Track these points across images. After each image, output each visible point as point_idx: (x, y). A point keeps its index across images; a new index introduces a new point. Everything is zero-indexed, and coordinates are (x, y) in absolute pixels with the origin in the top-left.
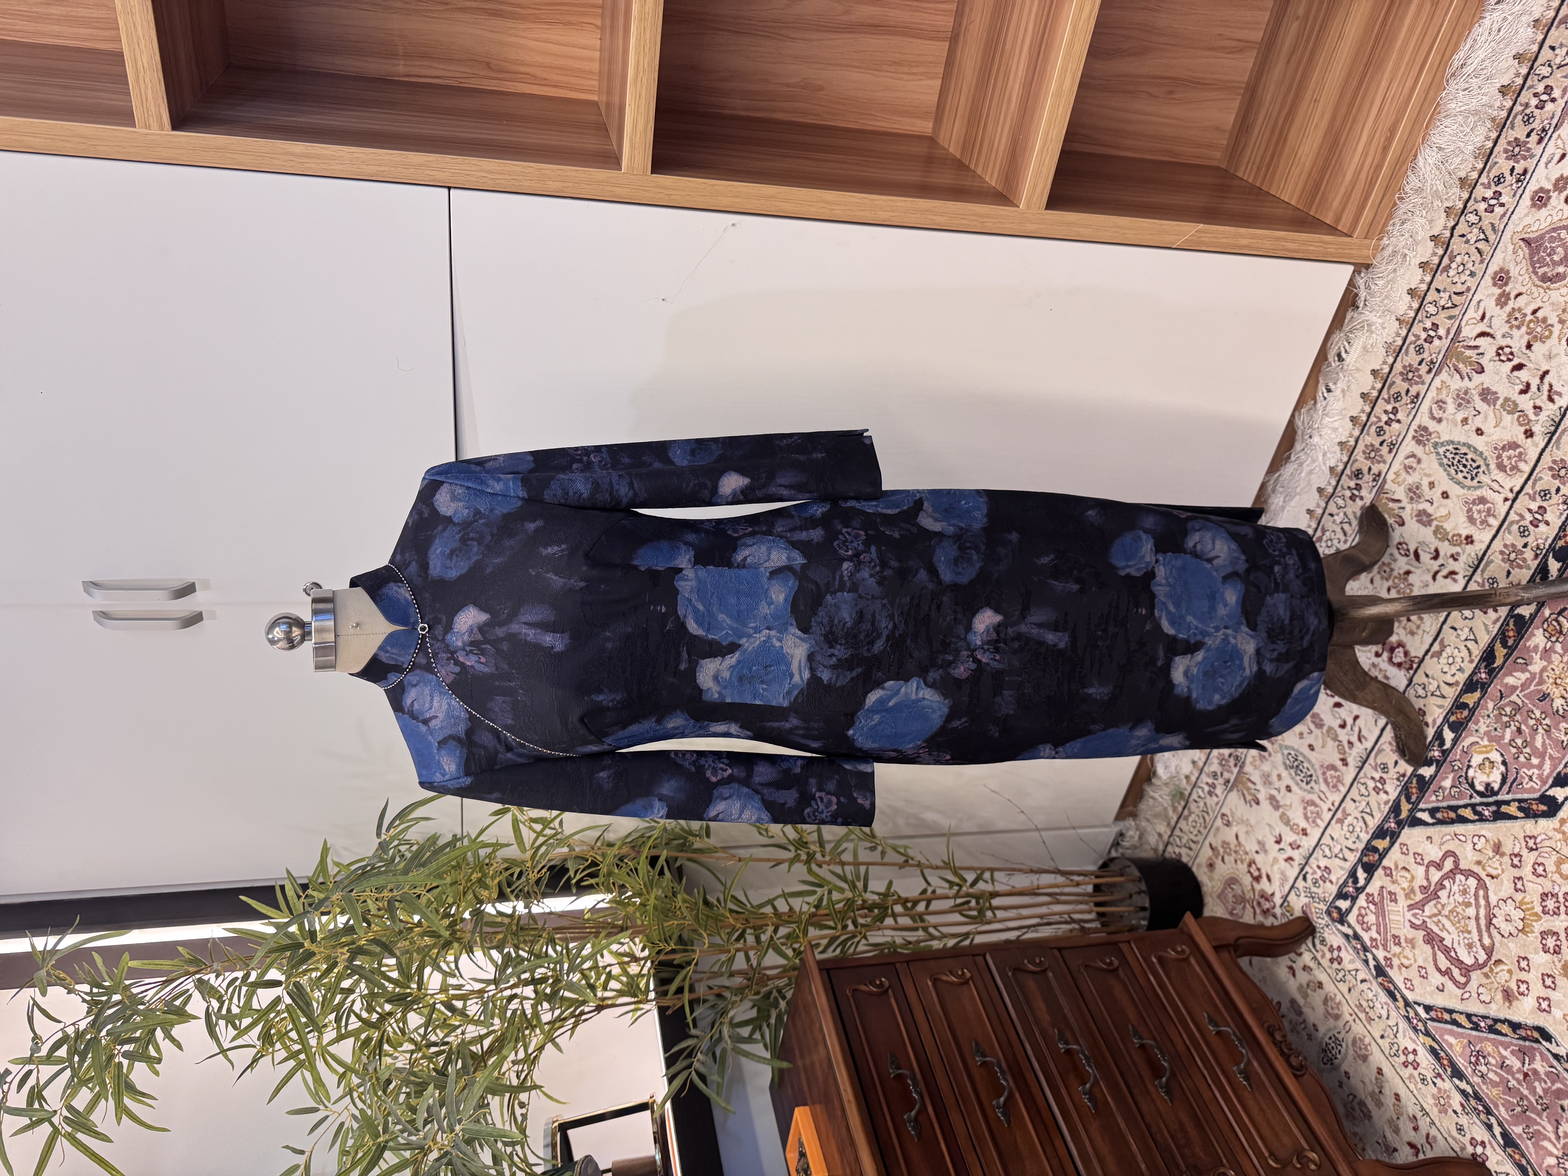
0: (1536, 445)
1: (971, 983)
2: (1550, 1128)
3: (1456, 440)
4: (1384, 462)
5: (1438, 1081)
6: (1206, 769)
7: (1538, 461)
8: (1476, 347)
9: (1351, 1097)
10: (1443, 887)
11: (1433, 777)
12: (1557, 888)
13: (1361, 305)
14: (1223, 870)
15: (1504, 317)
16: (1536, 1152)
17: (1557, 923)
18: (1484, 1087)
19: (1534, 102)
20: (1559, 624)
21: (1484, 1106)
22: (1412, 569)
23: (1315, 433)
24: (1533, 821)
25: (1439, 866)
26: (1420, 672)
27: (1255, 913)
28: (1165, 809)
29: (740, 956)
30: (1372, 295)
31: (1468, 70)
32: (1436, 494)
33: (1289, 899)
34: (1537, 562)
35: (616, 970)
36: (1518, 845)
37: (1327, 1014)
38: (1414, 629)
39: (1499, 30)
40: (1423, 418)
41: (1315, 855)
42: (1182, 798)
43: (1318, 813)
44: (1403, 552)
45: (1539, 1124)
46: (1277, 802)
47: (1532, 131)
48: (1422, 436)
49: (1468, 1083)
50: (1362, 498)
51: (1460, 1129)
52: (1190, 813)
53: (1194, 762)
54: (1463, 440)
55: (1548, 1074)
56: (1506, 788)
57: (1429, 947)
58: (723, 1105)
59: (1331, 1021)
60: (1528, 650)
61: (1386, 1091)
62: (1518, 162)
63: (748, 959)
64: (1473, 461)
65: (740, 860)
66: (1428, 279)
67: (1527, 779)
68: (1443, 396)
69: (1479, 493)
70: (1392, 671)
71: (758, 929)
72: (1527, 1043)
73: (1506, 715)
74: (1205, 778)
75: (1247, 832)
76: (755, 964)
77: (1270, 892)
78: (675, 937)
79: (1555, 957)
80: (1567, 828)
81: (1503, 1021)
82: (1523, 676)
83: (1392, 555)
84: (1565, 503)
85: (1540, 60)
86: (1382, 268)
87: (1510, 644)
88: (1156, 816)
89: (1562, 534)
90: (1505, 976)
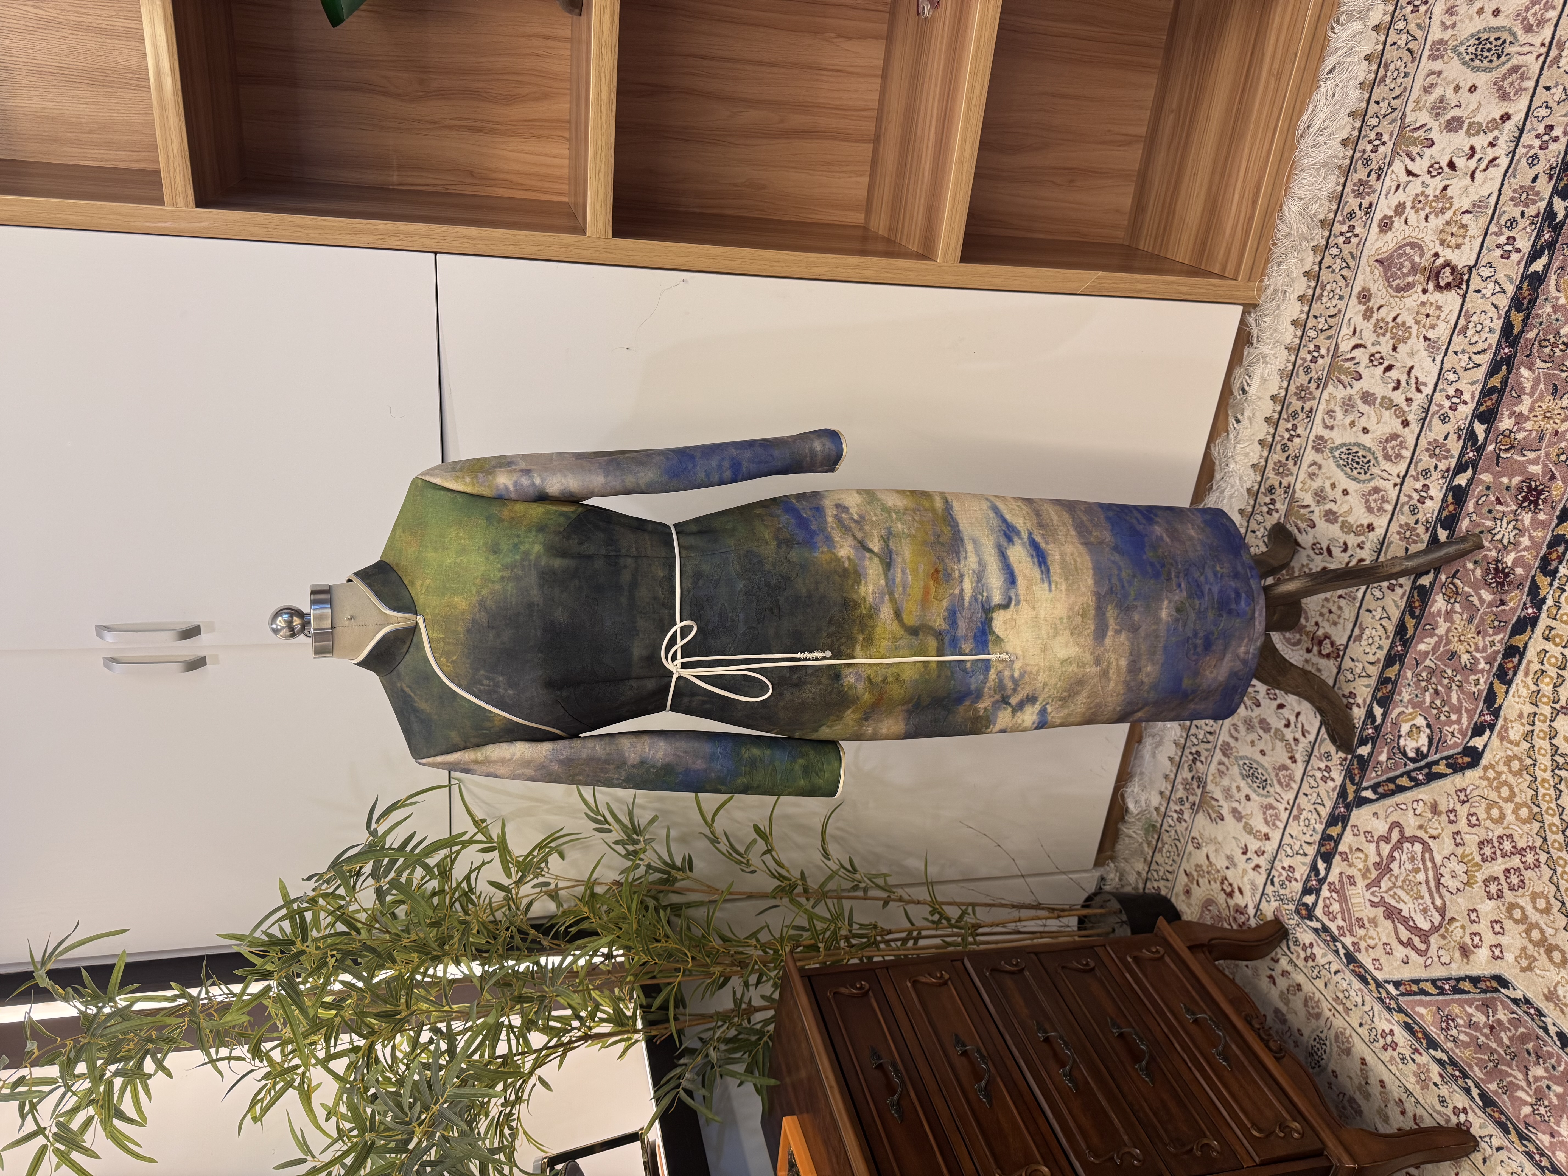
0: (1413, 432)
1: (950, 983)
2: (1520, 1076)
3: (1348, 442)
4: (1292, 474)
5: (1416, 1057)
6: (1173, 797)
7: (1416, 445)
8: (1353, 358)
9: (1341, 1096)
10: (1393, 859)
11: (1370, 755)
12: (1490, 833)
13: (1255, 341)
14: (1199, 893)
15: (1372, 328)
16: (1512, 1105)
17: (1496, 868)
18: (1457, 1051)
19: (1369, 147)
20: (1455, 586)
21: (1460, 1071)
22: (1327, 565)
23: (1230, 460)
24: (1461, 774)
25: (1387, 839)
26: (1346, 658)
30: (1263, 332)
31: (1313, 130)
32: (1338, 492)
33: (1261, 907)
34: (1428, 534)
36: (1451, 801)
37: (1309, 1016)
38: (1335, 618)
39: (1334, 95)
40: (1318, 429)
41: (1279, 857)
42: (1154, 830)
43: (1276, 815)
44: (1317, 551)
45: (1511, 1075)
46: (1239, 813)
47: (1371, 171)
48: (1319, 444)
49: (1443, 1050)
50: (1277, 511)
51: (1443, 1101)
52: (1164, 844)
53: (1161, 793)
54: (1352, 441)
55: (1510, 1021)
56: (1433, 748)
57: (1389, 921)
58: (711, 1116)
59: (1313, 1023)
60: (1433, 615)
61: (1372, 1080)
62: (1364, 198)
64: (1364, 457)
66: (1306, 309)
67: (1450, 736)
68: (1331, 406)
69: (1372, 484)
70: (1323, 663)
72: (1489, 995)
73: (1423, 680)
74: (1174, 806)
75: (1216, 850)
77: (1243, 905)
79: (1499, 902)
80: (1491, 774)
81: (1463, 979)
82: (1432, 641)
83: (1308, 556)
84: (1443, 477)
85: (1369, 114)
86: (1267, 306)
87: (1417, 614)
88: (1133, 854)
89: (1445, 505)
90: (1459, 932)
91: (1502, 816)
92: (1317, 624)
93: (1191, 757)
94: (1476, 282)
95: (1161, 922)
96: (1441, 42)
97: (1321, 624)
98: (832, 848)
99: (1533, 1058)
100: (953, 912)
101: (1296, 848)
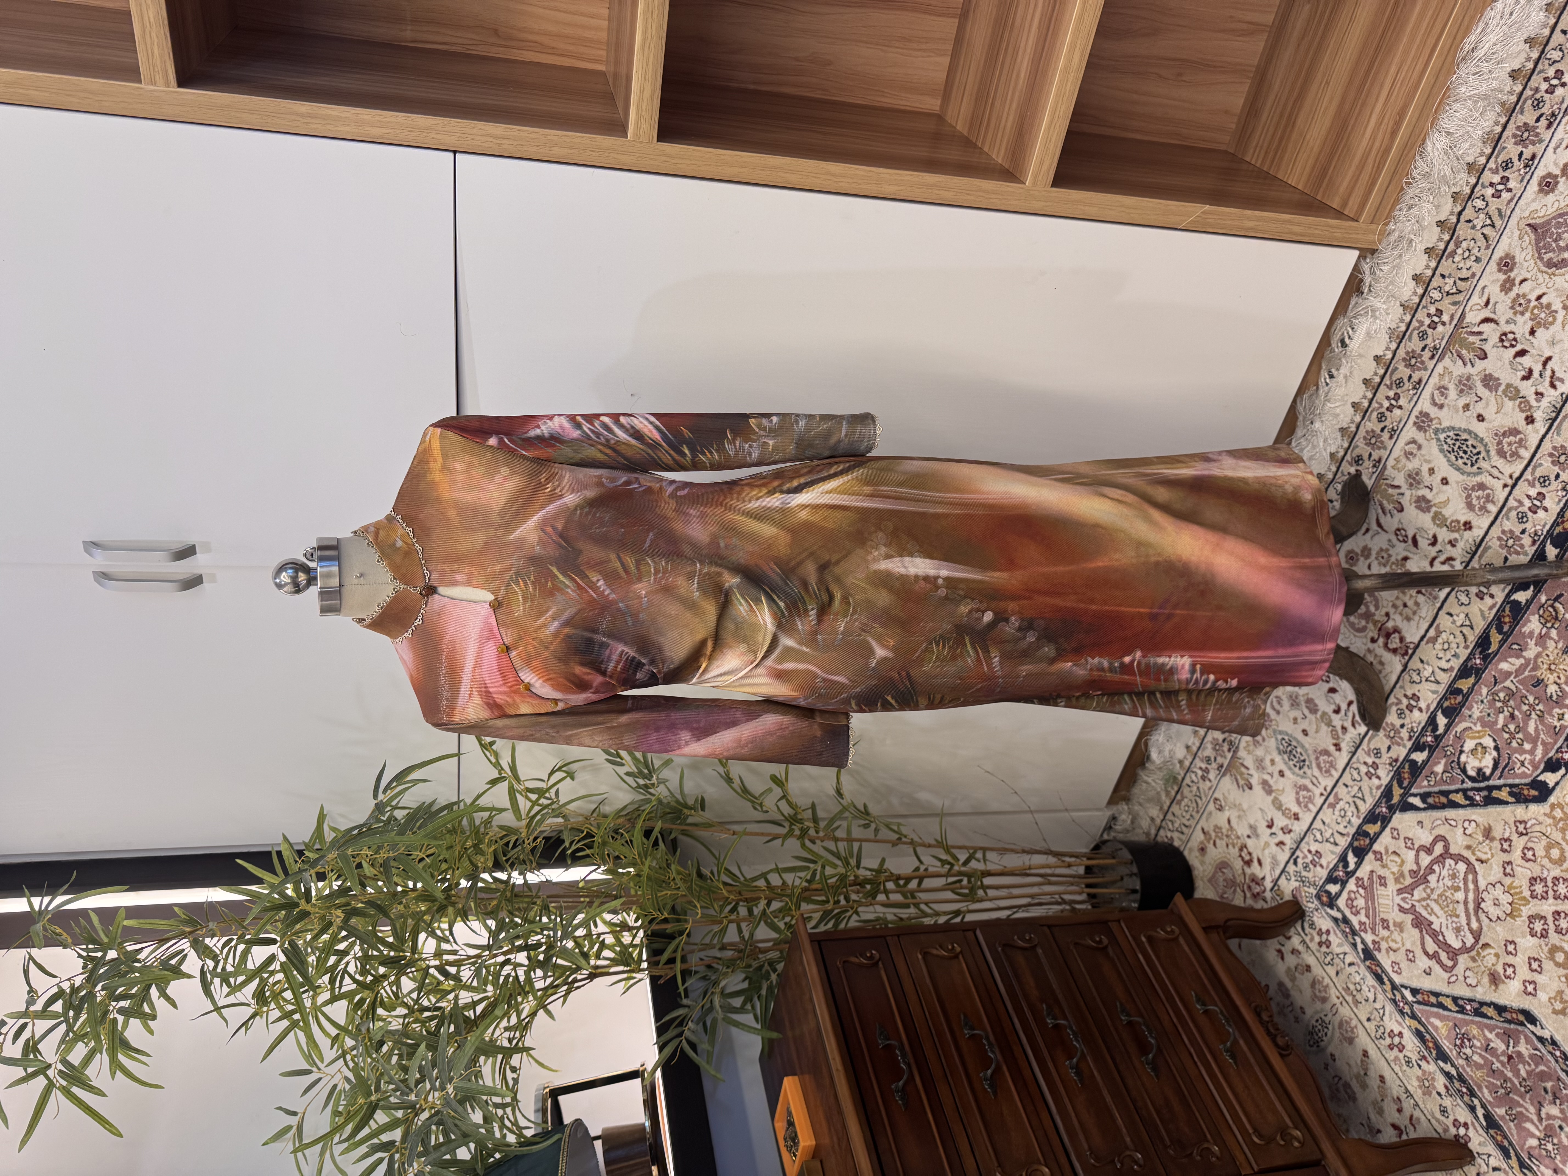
0: (1537, 432)
1: (961, 957)
2: (1532, 1110)
3: (1457, 426)
4: (1385, 448)
5: (1423, 1064)
6: (1199, 754)
7: (1538, 447)
8: (1480, 333)
9: (1336, 1079)
10: (1433, 871)
11: (1425, 763)
12: (1545, 872)
13: (1366, 290)
14: (1215, 853)
15: (1509, 302)
16: (1518, 1134)
17: (1545, 907)
18: (1468, 1070)
19: (1544, 86)
20: (1555, 610)
21: (1467, 1088)
23: (1317, 419)
24: (1524, 806)
25: (1429, 850)
26: (1415, 658)
27: (1245, 897)
28: (1158, 793)
29: (733, 927)
30: (1377, 281)
31: (1480, 53)
32: (1436, 479)
33: (1279, 883)
34: (1534, 548)
35: (609, 940)
36: (1508, 830)
37: (1315, 997)
38: (1410, 613)
39: (1511, 14)
40: (1424, 404)
41: (1306, 839)
42: (1175, 782)
43: (1310, 798)
44: (1401, 538)
45: (1521, 1106)
46: (1270, 786)
47: (1541, 115)
48: (1423, 422)
49: (1453, 1065)
52: (1183, 798)
53: (1188, 747)
54: (1463, 426)
55: (1531, 1056)
56: (1498, 773)
57: (1417, 931)
58: (713, 1072)
59: (1318, 1005)
60: (1523, 635)
61: (1372, 1073)
62: (1526, 147)
63: (740, 931)
64: (1474, 447)
65: (734, 833)
66: (1433, 264)
67: (1519, 765)
68: (1445, 382)
69: (1478, 479)
70: (1387, 656)
71: (751, 902)
72: (1512, 1026)
73: (1499, 701)
74: (1199, 763)
75: (1239, 817)
76: (747, 936)
77: (1261, 876)
78: (669, 907)
79: (1542, 941)
81: (1489, 1004)
82: (1518, 662)
83: (1390, 541)
84: (1564, 489)
85: (1551, 45)
86: (1387, 253)
87: (1505, 630)
88: (1149, 800)
89: (1560, 520)
90: (1491, 960)
92: (1387, 614)
97: (1392, 616)
99: (1549, 1097)
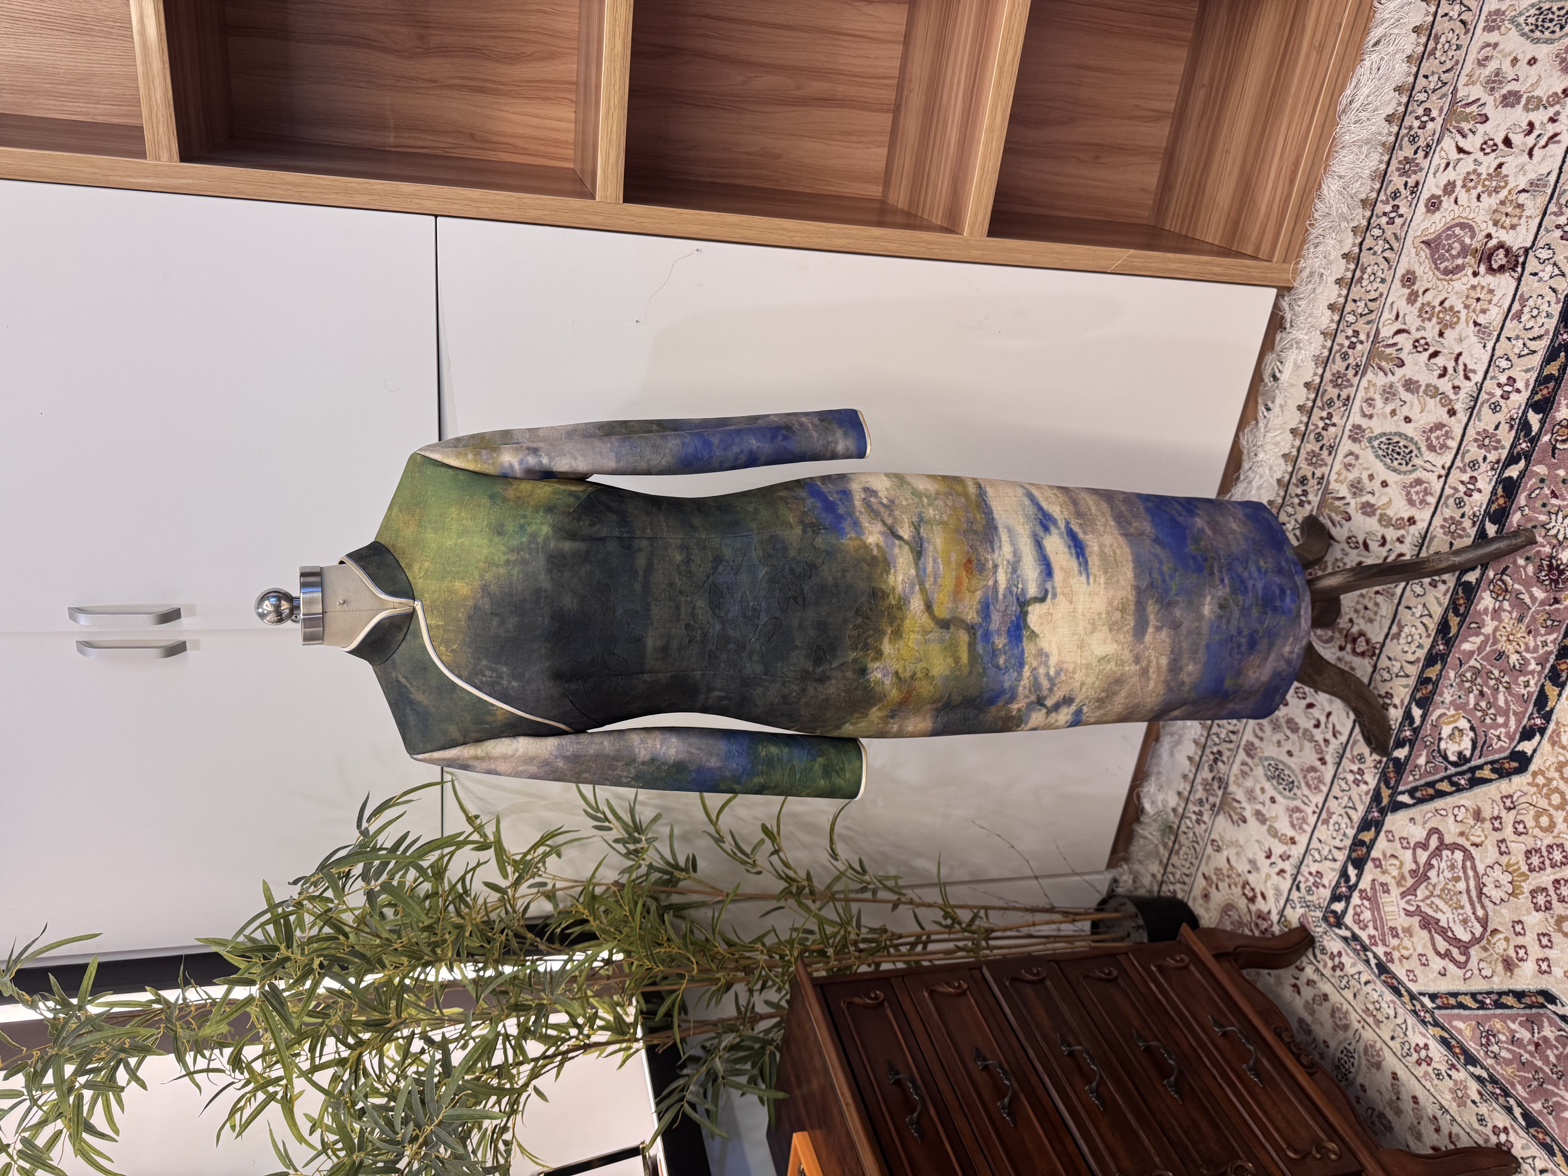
0: (1459, 421)
1: (968, 993)
3: (1388, 431)
4: (1326, 465)
5: (1453, 1073)
6: (1191, 798)
7: (1463, 435)
8: (1395, 344)
9: (1370, 1111)
10: (1432, 867)
11: (1408, 758)
12: (1539, 842)
13: (1288, 326)
14: (1218, 898)
15: (1416, 313)
16: (1559, 1126)
17: (1544, 878)
18: (1498, 1068)
19: (1417, 124)
20: (1504, 583)
21: (1501, 1089)
22: (1363, 559)
23: (1259, 450)
24: (1507, 780)
25: (1424, 846)
26: (1383, 657)
28: (1156, 846)
30: (1298, 316)
31: (1356, 105)
32: (1376, 485)
33: (1285, 913)
34: (1475, 529)
36: (1496, 808)
37: (1336, 1027)
38: (1372, 616)
39: (1379, 69)
40: (1356, 418)
41: (1306, 862)
42: (1171, 831)
43: (1303, 819)
44: (1353, 545)
45: (1557, 1095)
46: (1263, 815)
47: (1418, 148)
48: (1357, 434)
49: (1483, 1067)
50: (1309, 503)
51: (1481, 1120)
52: (1181, 846)
53: (1179, 795)
54: (1394, 430)
55: (1557, 1038)
56: (1477, 752)
57: (1426, 932)
58: (714, 1132)
59: (1341, 1035)
60: (1479, 614)
61: (1403, 1096)
62: (1409, 177)
64: (1406, 447)
66: (1344, 292)
67: (1496, 740)
68: (1371, 394)
69: (1414, 475)
70: (1357, 661)
72: (1534, 1011)
73: (1467, 681)
74: (1192, 808)
75: (1238, 854)
77: (1266, 910)
79: (1547, 915)
80: (1540, 780)
81: (1507, 993)
82: (1478, 640)
83: (1343, 550)
84: (1492, 469)
85: (1417, 89)
86: (1302, 289)
87: (1462, 611)
88: (1149, 855)
89: (1494, 498)
90: (1502, 945)
91: (1552, 825)
92: (1351, 620)
93: (1212, 757)
94: (1532, 264)
95: (1185, 929)
96: (1498, 12)
97: (1355, 621)
98: (840, 848)
100: (965, 916)
101: (1325, 852)
